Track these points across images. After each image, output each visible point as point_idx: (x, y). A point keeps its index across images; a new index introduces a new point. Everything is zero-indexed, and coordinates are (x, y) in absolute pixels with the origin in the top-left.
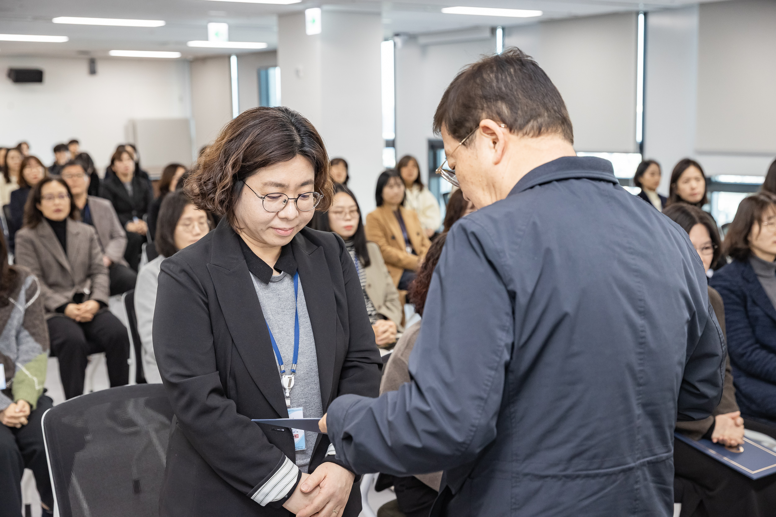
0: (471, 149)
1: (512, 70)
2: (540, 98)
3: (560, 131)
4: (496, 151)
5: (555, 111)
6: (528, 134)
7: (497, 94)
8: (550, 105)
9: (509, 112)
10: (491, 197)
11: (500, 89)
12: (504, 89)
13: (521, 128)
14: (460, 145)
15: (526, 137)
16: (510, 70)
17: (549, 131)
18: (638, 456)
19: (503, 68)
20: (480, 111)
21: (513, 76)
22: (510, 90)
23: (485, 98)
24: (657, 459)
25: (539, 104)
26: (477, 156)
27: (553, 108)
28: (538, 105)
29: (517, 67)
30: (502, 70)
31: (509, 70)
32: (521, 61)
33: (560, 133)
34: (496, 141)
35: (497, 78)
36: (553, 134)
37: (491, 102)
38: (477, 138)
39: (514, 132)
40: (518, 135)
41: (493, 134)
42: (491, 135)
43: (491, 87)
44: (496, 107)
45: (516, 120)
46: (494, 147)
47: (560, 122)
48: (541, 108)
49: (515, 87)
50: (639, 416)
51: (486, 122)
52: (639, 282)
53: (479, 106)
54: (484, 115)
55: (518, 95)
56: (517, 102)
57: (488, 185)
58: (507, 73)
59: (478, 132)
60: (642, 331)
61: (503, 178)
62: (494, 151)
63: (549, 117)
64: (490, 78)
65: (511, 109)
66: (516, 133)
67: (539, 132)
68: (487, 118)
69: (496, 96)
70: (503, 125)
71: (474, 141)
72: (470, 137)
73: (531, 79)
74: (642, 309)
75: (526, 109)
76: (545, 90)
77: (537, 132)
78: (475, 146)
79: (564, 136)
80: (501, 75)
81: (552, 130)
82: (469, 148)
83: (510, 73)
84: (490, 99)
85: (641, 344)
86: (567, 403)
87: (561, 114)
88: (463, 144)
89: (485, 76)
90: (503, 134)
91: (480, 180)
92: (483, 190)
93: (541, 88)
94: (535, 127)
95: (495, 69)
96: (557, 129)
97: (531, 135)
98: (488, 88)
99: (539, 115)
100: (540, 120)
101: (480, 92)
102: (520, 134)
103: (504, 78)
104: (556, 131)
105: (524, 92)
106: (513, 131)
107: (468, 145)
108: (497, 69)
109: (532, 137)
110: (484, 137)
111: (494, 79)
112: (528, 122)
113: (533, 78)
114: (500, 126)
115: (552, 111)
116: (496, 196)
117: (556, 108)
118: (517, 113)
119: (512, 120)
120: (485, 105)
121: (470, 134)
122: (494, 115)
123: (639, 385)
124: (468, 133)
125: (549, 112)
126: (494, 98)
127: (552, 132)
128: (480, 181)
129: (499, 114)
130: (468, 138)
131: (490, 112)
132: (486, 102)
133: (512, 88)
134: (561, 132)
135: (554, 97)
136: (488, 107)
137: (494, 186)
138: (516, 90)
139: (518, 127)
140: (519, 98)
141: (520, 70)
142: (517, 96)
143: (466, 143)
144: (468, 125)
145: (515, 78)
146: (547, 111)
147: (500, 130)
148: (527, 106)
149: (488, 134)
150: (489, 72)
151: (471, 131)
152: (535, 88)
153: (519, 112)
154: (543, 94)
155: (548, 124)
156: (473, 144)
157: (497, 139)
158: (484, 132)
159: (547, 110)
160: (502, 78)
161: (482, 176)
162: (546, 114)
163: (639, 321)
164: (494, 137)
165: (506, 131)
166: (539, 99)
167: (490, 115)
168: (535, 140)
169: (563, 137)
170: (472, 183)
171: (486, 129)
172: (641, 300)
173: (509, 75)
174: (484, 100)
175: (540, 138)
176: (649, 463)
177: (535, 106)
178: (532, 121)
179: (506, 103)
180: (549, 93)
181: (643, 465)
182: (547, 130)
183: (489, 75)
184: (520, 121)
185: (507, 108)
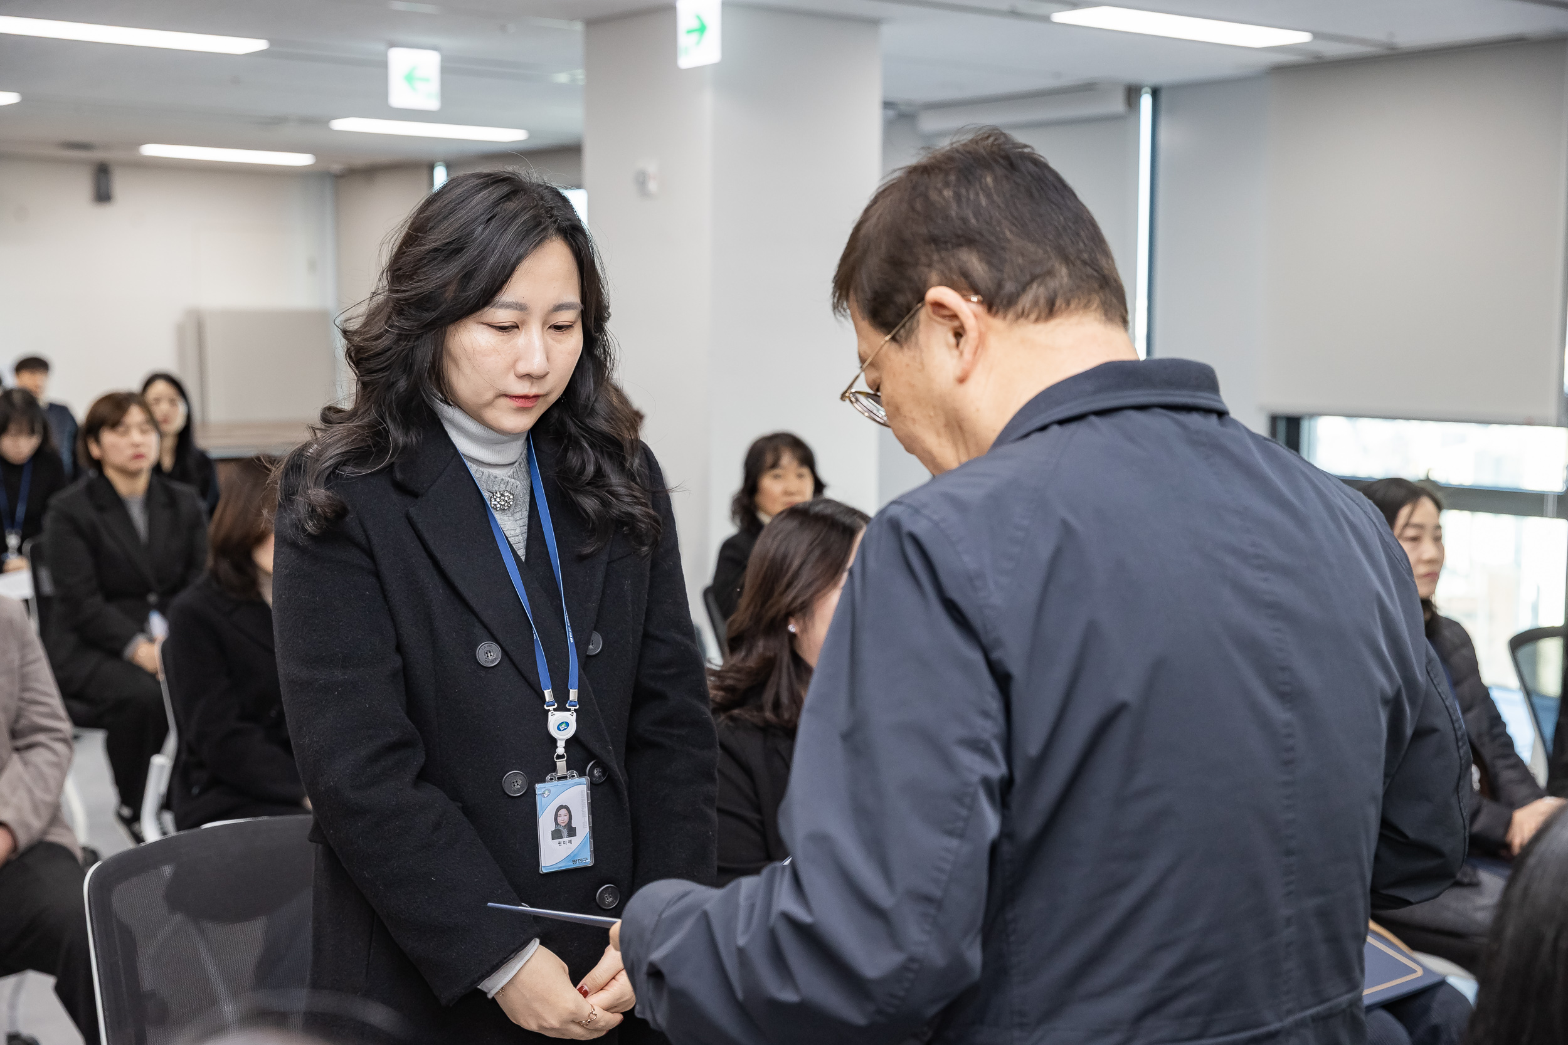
0: (909, 348)
1: (989, 180)
2: (1051, 237)
3: (1095, 306)
4: (961, 353)
5: (1085, 263)
6: (1028, 316)
7: (960, 232)
8: (1071, 250)
9: (986, 268)
10: (957, 451)
11: (965, 220)
12: (973, 221)
13: (1011, 301)
14: (886, 341)
15: (1022, 321)
16: (986, 181)
17: (1073, 306)
18: (1290, 1005)
19: (970, 177)
20: (926, 270)
21: (993, 191)
22: (987, 223)
23: (934, 240)
24: (1331, 1008)
25: (1049, 249)
26: (922, 363)
27: (1079, 258)
28: (1046, 252)
29: (999, 171)
30: (969, 181)
31: (983, 181)
32: (1007, 158)
33: (1096, 310)
34: (960, 331)
35: (958, 197)
36: (1081, 312)
37: (947, 249)
38: (922, 327)
39: (997, 312)
40: (1005, 318)
41: (955, 316)
42: (951, 320)
43: (947, 218)
44: (959, 259)
45: (1000, 286)
46: (958, 345)
47: (1096, 286)
48: (1052, 255)
49: (996, 214)
50: (1289, 921)
51: (938, 293)
52: (1277, 630)
53: (923, 259)
54: (934, 277)
55: (1004, 234)
56: (1003, 249)
57: (948, 425)
58: (978, 187)
59: (924, 314)
60: (1289, 736)
61: (978, 410)
62: (956, 353)
63: (1070, 276)
64: (944, 198)
65: (990, 264)
66: (1000, 314)
67: (1050, 310)
68: (940, 284)
69: (958, 237)
70: (975, 299)
71: (916, 331)
72: (908, 325)
73: (1031, 195)
74: (1287, 688)
75: (1020, 260)
76: (1062, 218)
77: (1047, 310)
78: (917, 344)
79: (1106, 314)
80: (967, 191)
81: (1079, 304)
82: (906, 349)
83: (987, 185)
84: (946, 242)
85: (1288, 763)
86: (1126, 899)
87: (1096, 268)
88: (893, 339)
89: (934, 196)
90: (976, 316)
91: (932, 414)
92: (938, 435)
93: (1053, 215)
94: (1042, 301)
95: (952, 178)
96: (1089, 301)
97: (1033, 317)
98: (940, 221)
99: (1050, 273)
100: (1053, 284)
101: (923, 230)
102: (1010, 316)
103: (972, 197)
104: (1086, 306)
105: (1016, 226)
106: (994, 309)
107: (903, 339)
108: (958, 179)
109: (1037, 320)
110: (935, 325)
111: (951, 200)
112: (1024, 288)
113: (1036, 194)
114: (969, 300)
115: (1078, 263)
116: (967, 448)
117: (1085, 256)
118: (1001, 271)
119: (991, 286)
120: (935, 257)
121: (906, 319)
122: (955, 277)
123: (1289, 853)
124: (901, 316)
125: (1071, 266)
126: (954, 241)
127: (1076, 309)
128: (931, 417)
129: (965, 274)
130: (904, 326)
131: (947, 272)
132: (938, 251)
133: (991, 218)
134: (1098, 307)
135: (1082, 233)
136: (942, 260)
137: (960, 428)
138: (999, 223)
139: (1005, 302)
140: (1009, 241)
141: (1007, 178)
142: (1001, 236)
143: (900, 336)
144: (900, 299)
145: (995, 197)
146: (1067, 264)
147: (968, 309)
148: (1023, 255)
149: (944, 317)
150: (939, 185)
151: (908, 312)
152: (1041, 216)
153: (1007, 268)
154: (1057, 228)
155: (1071, 290)
156: (913, 339)
157: (962, 327)
158: (934, 312)
159: (1066, 259)
160: (968, 199)
161: (934, 407)
162: (1064, 271)
163: (1280, 714)
164: (956, 323)
165: (981, 310)
166: (1050, 240)
167: (946, 278)
168: (1040, 327)
169: (1104, 318)
170: (914, 420)
171: (938, 306)
172: (1283, 669)
173: (983, 190)
174: (933, 246)
175: (1053, 324)
176: (1315, 1019)
177: (1041, 252)
178: (1035, 286)
179: (978, 251)
180: (1070, 224)
181: (1301, 1024)
182: (1068, 304)
183: (940, 192)
184: (1009, 287)
185: (981, 260)
